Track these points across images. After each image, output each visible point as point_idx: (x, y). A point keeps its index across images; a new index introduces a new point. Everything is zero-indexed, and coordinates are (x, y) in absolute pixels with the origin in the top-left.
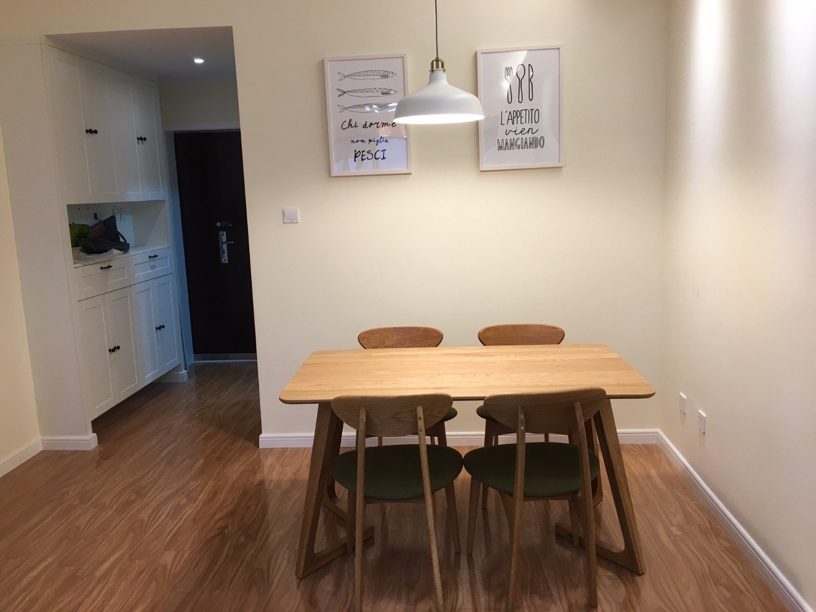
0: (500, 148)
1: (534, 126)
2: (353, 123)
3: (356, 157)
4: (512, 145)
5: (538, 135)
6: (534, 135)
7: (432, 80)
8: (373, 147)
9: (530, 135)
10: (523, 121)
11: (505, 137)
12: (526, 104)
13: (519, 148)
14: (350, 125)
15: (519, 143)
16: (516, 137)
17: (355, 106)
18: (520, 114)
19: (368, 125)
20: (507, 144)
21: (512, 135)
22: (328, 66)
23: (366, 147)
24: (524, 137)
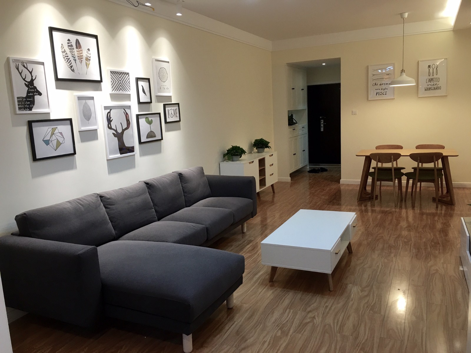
0: (426, 90)
1: (438, 83)
2: (376, 84)
3: (377, 94)
4: (430, 89)
5: (439, 86)
6: (438, 86)
7: (401, 75)
8: (383, 91)
9: (436, 86)
10: (434, 81)
11: (427, 87)
12: (435, 76)
13: (432, 90)
14: (375, 84)
15: (432, 88)
16: (431, 87)
17: (377, 79)
18: (433, 79)
19: (381, 84)
20: (428, 89)
21: (430, 86)
22: (370, 67)
23: (380, 91)
24: (434, 86)
